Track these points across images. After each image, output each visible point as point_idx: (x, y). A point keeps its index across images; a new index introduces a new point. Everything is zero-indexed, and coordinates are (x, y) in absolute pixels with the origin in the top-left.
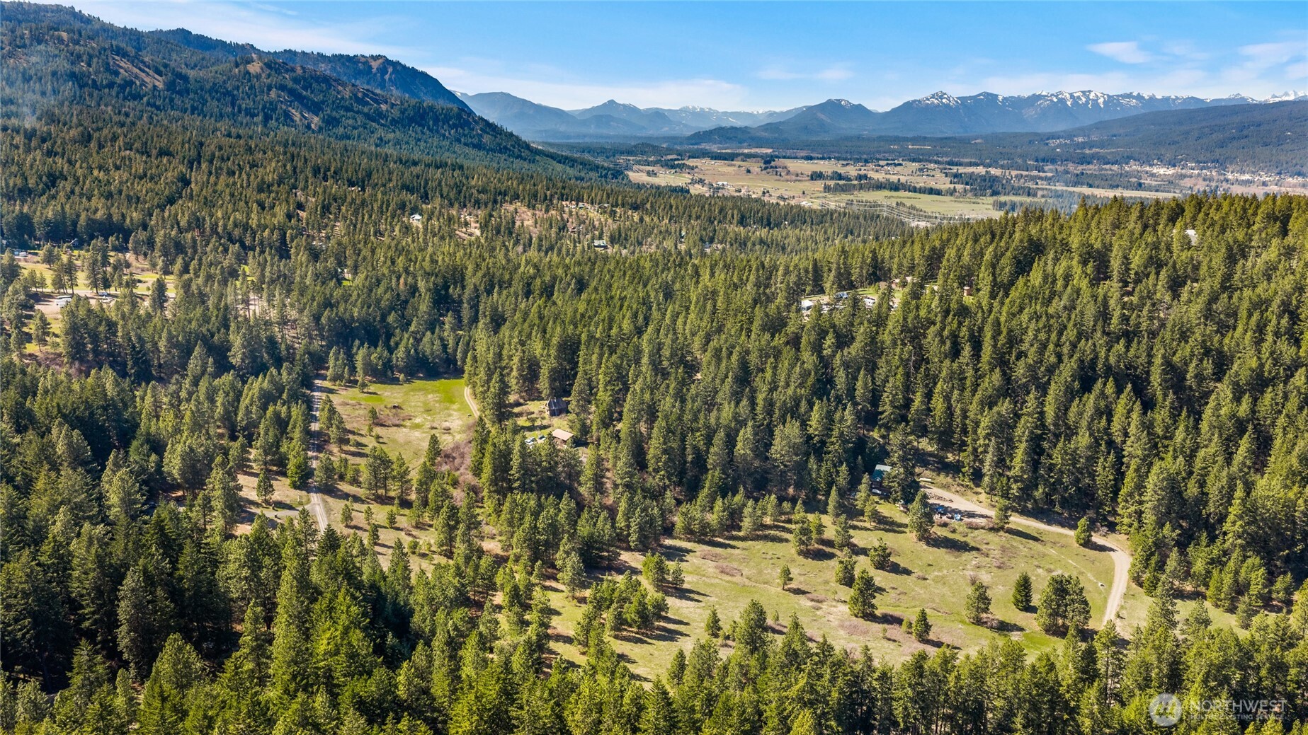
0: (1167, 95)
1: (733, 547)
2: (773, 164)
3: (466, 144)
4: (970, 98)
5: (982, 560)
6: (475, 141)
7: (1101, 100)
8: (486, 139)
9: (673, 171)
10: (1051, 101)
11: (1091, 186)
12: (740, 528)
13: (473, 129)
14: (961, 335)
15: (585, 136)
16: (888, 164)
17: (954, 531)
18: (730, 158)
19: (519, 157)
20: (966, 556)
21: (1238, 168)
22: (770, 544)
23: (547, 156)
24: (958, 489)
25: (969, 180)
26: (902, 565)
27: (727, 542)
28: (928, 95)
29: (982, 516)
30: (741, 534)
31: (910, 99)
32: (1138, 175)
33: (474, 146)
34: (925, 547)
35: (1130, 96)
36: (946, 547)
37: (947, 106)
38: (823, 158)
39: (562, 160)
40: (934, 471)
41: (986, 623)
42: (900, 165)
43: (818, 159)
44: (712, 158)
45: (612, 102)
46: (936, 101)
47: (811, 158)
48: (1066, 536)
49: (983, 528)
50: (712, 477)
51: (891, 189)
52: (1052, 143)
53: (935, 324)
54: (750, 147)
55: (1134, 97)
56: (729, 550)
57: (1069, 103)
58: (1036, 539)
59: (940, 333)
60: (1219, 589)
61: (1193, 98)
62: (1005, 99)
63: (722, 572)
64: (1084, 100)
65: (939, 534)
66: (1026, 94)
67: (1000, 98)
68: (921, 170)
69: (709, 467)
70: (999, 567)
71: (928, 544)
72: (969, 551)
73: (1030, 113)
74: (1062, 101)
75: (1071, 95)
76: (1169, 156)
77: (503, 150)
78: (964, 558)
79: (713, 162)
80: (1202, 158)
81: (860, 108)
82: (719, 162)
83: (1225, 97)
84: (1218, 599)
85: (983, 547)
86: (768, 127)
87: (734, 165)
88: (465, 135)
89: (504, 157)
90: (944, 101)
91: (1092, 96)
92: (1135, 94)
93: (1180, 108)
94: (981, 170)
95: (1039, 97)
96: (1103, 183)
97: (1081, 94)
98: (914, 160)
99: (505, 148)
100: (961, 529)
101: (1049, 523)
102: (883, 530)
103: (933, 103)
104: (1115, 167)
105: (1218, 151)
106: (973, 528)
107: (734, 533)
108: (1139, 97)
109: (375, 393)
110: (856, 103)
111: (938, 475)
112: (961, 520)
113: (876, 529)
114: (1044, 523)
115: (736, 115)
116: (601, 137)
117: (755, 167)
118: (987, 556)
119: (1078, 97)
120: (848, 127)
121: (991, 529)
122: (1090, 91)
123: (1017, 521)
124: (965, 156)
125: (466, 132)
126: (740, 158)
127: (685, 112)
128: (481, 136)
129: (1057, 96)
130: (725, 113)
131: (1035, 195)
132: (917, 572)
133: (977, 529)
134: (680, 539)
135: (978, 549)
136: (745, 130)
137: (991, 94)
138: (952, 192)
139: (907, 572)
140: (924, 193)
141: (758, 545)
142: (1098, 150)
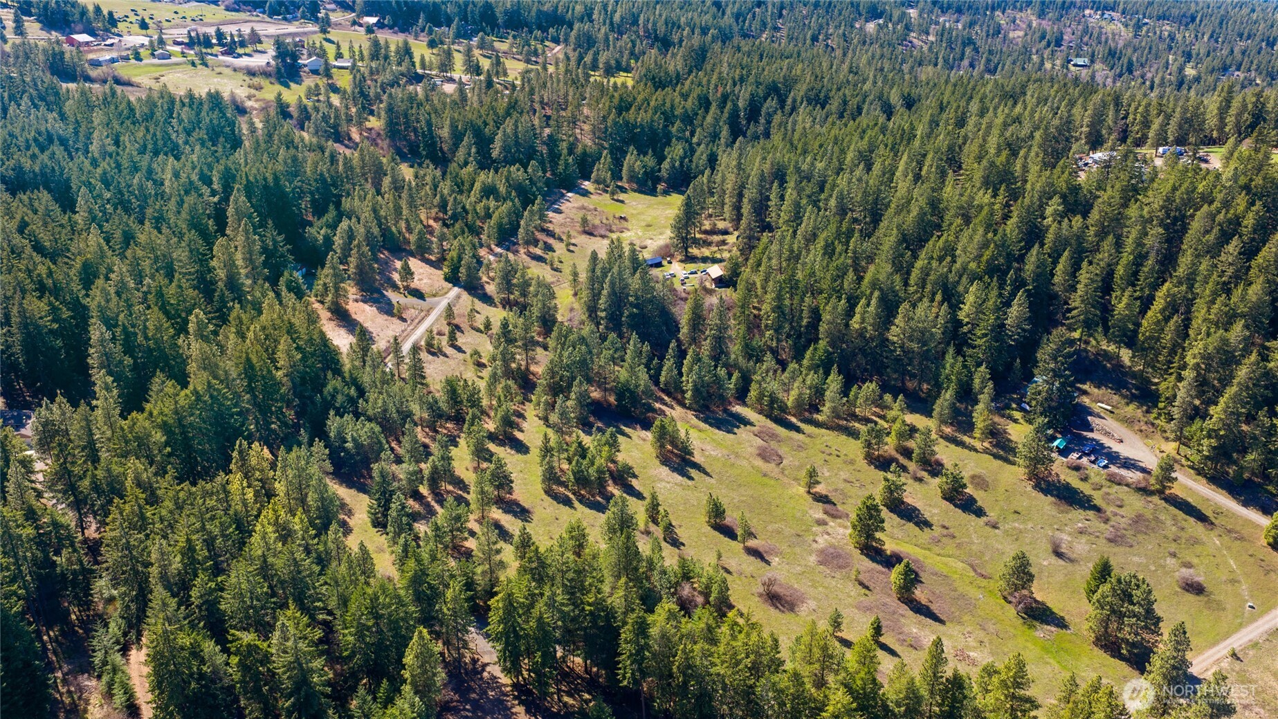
1: (798, 430)
5: (1095, 523)
12: (819, 412)
14: (1245, 222)
17: (1085, 479)
20: (1076, 514)
22: (844, 437)
24: (1144, 428)
26: (980, 503)
27: (799, 424)
29: (1141, 470)
30: (821, 419)
34: (1029, 488)
36: (1058, 496)
40: (1124, 397)
48: (1258, 526)
49: (1128, 485)
53: (1211, 203)
56: (794, 434)
58: (1201, 517)
59: (1212, 217)
63: (760, 454)
65: (1062, 477)
70: (1110, 540)
71: (1036, 486)
72: (1085, 509)
78: (1070, 516)
100: (1094, 478)
101: (1246, 504)
102: (992, 454)
106: (1116, 481)
107: (815, 415)
111: (1128, 404)
112: (1105, 467)
113: (986, 451)
114: (1239, 501)
118: (1107, 521)
121: (1140, 490)
123: (1196, 488)
132: (993, 515)
133: (1119, 484)
134: (753, 408)
135: (1098, 509)
139: (980, 513)
141: (829, 436)
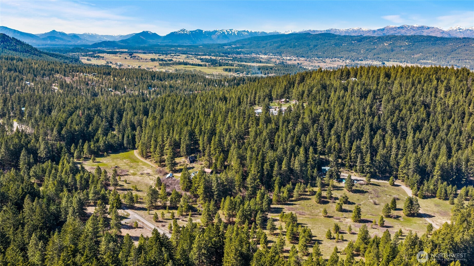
0: (255, 31)
2: (133, 55)
3: (10, 49)
4: (193, 31)
5: (371, 195)
6: (14, 48)
7: (236, 33)
8: (18, 47)
9: (96, 59)
10: (220, 33)
11: (246, 62)
12: (292, 197)
13: (11, 43)
15: (46, 45)
16: (175, 55)
17: (357, 187)
18: (115, 53)
19: (34, 54)
20: (366, 195)
21: (285, 55)
22: (305, 201)
23: (45, 54)
25: (207, 61)
26: (351, 201)
27: (291, 203)
28: (179, 30)
29: (362, 180)
30: (293, 199)
31: (173, 31)
32: (256, 58)
33: (14, 50)
35: (244, 31)
37: (186, 34)
38: (150, 53)
39: (52, 55)
41: (392, 217)
42: (179, 55)
43: (148, 53)
44: (108, 53)
45: (54, 31)
46: (182, 32)
47: (146, 53)
48: (386, 183)
49: (364, 184)
50: (277, 179)
51: (184, 65)
52: (226, 47)
54: (118, 48)
55: (246, 32)
57: (226, 33)
58: (379, 186)
60: (441, 194)
61: (263, 32)
62: (205, 32)
63: (300, 214)
64: (231, 32)
65: (353, 188)
66: (212, 30)
67: (204, 32)
68: (188, 57)
69: (274, 176)
71: (353, 193)
73: (214, 37)
74: (224, 33)
75: (227, 31)
76: (263, 52)
77: (27, 52)
79: (109, 55)
80: (274, 52)
81: (155, 35)
82: (111, 55)
83: (272, 32)
84: (441, 197)
85: (368, 191)
86: (122, 41)
87: (117, 56)
88: (8, 46)
89: (28, 54)
90: (185, 32)
91: (233, 31)
92: (246, 31)
93: (260, 35)
94: (207, 57)
95: (216, 31)
96: (249, 61)
97: (229, 30)
98: (183, 54)
99: (28, 50)
100: (359, 186)
102: (336, 190)
103: (181, 33)
104: (248, 55)
105: (278, 50)
106: (362, 185)
107: (291, 199)
108: (248, 32)
109: (99, 162)
110: (154, 32)
112: (357, 182)
113: (334, 190)
115: (107, 36)
116: (53, 45)
117: (127, 56)
118: (371, 193)
119: (229, 31)
120: (152, 42)
121: (367, 184)
122: (232, 30)
123: (373, 181)
124: (199, 52)
125: (8, 44)
126: (119, 53)
127: (86, 35)
128: (15, 45)
129: (222, 31)
130: (102, 36)
131: (233, 66)
132: (356, 203)
134: (275, 204)
136: (114, 42)
137: (200, 30)
138: (206, 66)
139: (354, 203)
140: (196, 66)
141: (302, 202)
142: (241, 50)
